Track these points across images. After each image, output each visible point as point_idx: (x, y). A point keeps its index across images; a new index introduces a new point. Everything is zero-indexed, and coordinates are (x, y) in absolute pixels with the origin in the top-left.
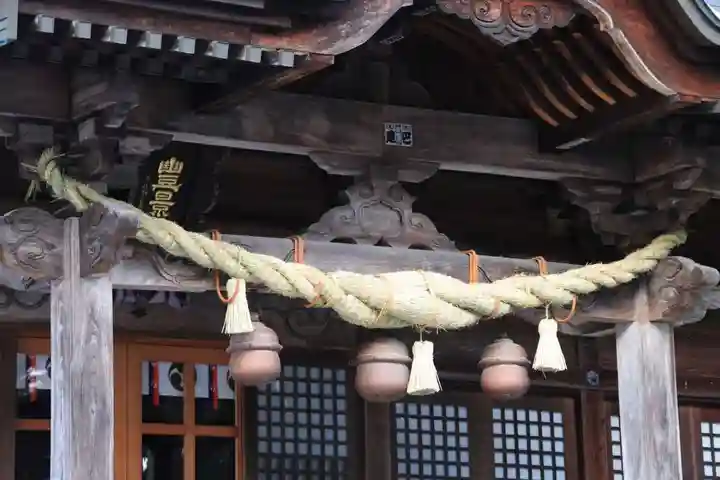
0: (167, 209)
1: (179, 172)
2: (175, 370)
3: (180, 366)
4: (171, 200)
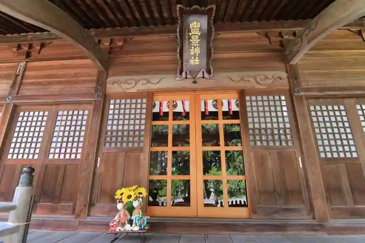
0: (198, 42)
1: (199, 26)
2: (215, 103)
3: (216, 101)
4: (199, 39)
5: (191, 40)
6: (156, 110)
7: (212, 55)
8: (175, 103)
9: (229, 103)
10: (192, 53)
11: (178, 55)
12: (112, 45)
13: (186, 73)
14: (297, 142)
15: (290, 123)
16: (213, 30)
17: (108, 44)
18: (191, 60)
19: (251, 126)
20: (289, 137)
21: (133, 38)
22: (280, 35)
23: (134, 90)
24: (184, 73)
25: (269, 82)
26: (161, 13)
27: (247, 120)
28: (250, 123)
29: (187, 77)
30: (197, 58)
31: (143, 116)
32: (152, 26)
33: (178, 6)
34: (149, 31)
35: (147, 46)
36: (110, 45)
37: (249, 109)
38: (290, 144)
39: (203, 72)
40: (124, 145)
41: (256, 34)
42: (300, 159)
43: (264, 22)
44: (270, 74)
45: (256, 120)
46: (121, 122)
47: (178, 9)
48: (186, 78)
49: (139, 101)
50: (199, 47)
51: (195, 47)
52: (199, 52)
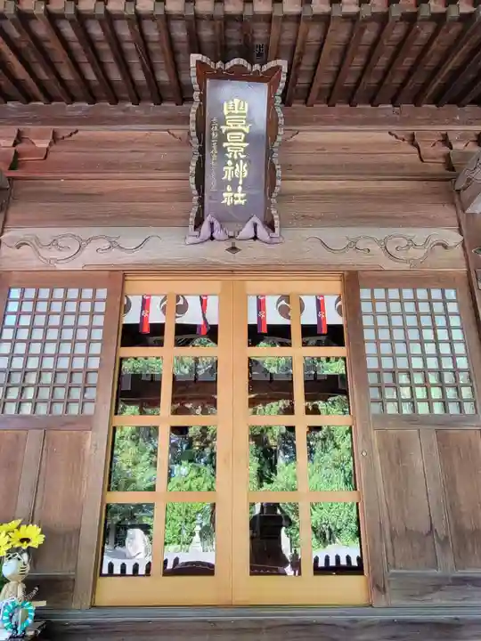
0: (242, 150)
1: (246, 111)
2: (283, 302)
3: (287, 298)
4: (245, 141)
5: (225, 145)
6: (132, 318)
7: (279, 182)
8: (181, 302)
9: (320, 306)
10: (228, 176)
11: (192, 180)
12: (19, 147)
13: (212, 224)
15: (468, 356)
16: (281, 121)
17: (12, 143)
18: (225, 195)
19: (372, 363)
20: (465, 392)
21: (77, 131)
22: (446, 141)
23: (76, 265)
24: (205, 227)
25: (418, 253)
26: (151, 72)
27: (363, 348)
28: (371, 356)
29: (214, 235)
30: (240, 188)
31: (97, 334)
32: (129, 105)
33: (195, 57)
35: (109, 155)
36: (14, 145)
37: (367, 321)
38: (468, 409)
39: (255, 226)
40: (42, 409)
41: (387, 137)
43: (407, 108)
44: (419, 234)
45: (385, 348)
46: (36, 348)
47: (193, 64)
48: (212, 238)
49: (88, 293)
50: (244, 160)
51: (235, 162)
52: (246, 174)
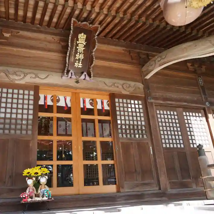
0: (83, 50)
1: (85, 38)
3: (92, 100)
5: (77, 48)
6: (41, 102)
7: (94, 62)
8: (58, 98)
9: (102, 103)
10: (77, 58)
13: (72, 73)
14: (149, 136)
15: (144, 121)
16: (97, 43)
18: (76, 64)
19: (119, 122)
20: (144, 132)
21: (19, 32)
22: (139, 55)
23: (22, 82)
24: (70, 74)
26: (51, 17)
27: (116, 117)
28: (119, 120)
29: (72, 77)
30: (80, 62)
33: (74, 19)
34: (35, 29)
35: (33, 43)
37: (117, 109)
38: (145, 137)
41: (122, 51)
42: (151, 147)
45: (123, 118)
47: (72, 22)
49: (26, 92)
50: (83, 54)
51: (80, 53)
52: (83, 58)
